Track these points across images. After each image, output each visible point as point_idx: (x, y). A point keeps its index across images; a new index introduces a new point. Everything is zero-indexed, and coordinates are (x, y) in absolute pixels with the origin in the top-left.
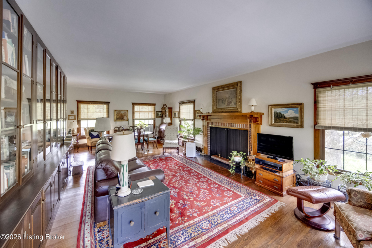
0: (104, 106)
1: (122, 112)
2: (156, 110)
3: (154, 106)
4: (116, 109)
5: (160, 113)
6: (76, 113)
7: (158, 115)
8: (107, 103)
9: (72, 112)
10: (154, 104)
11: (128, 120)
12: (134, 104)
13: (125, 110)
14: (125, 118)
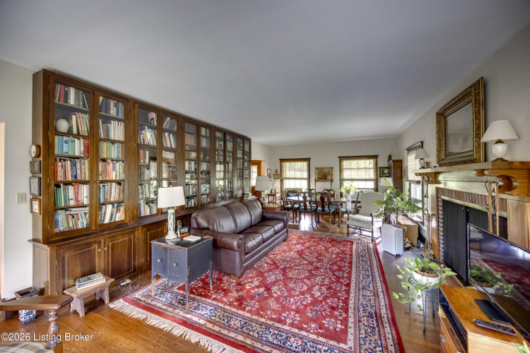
0: (305, 164)
1: (325, 170)
2: (379, 166)
3: (375, 160)
4: (317, 166)
5: (386, 171)
6: (279, 172)
7: (383, 173)
8: (308, 160)
9: (277, 171)
10: (375, 157)
11: (332, 181)
12: (342, 158)
13: (328, 168)
14: (329, 178)
